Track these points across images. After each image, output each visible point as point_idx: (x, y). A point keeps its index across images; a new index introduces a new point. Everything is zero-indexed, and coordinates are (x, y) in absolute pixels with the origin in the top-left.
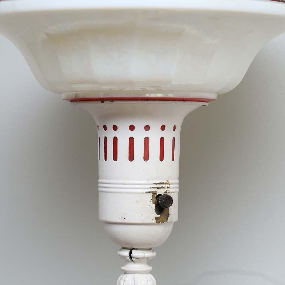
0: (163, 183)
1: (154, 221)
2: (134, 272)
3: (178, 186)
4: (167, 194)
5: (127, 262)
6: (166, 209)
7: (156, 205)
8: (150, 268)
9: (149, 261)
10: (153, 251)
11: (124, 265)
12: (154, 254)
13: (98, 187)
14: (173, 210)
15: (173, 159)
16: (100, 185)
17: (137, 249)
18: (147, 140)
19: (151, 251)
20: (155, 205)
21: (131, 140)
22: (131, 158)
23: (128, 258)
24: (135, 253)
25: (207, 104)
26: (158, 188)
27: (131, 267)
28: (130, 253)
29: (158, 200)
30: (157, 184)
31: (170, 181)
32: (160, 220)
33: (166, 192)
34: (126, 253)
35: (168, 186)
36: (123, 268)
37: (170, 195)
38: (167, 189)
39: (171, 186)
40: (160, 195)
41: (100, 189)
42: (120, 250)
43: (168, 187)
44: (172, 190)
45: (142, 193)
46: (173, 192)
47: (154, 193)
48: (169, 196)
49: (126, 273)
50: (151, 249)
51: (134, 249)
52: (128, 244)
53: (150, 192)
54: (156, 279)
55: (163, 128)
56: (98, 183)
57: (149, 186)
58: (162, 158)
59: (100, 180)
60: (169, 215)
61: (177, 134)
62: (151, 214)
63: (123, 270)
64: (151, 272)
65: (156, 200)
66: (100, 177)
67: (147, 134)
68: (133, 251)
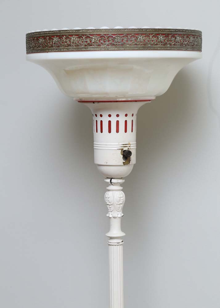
0: (127, 144)
1: (122, 164)
2: (113, 190)
3: (135, 145)
4: (129, 150)
5: (110, 185)
6: (128, 158)
7: (123, 156)
8: (122, 188)
9: (121, 185)
10: (123, 179)
11: (108, 187)
12: (124, 181)
14: (133, 158)
15: (132, 131)
16: (94, 145)
17: (114, 178)
18: (118, 122)
19: (122, 179)
20: (122, 156)
21: (110, 122)
22: (110, 131)
23: (110, 183)
24: (113, 181)
25: (150, 102)
26: (124, 147)
27: (111, 187)
28: (111, 180)
29: (124, 153)
30: (123, 145)
31: (131, 143)
32: (126, 163)
33: (128, 149)
34: (109, 180)
35: (130, 145)
37: (130, 150)
38: (129, 147)
39: (131, 145)
40: (125, 151)
41: (94, 147)
42: (106, 179)
43: (129, 146)
44: (131, 148)
45: (116, 150)
46: (133, 149)
47: (122, 150)
49: (109, 190)
50: (122, 178)
51: (112, 178)
52: (109, 176)
53: (120, 149)
54: (125, 194)
55: (126, 115)
57: (120, 146)
58: (126, 131)
59: (94, 143)
60: (130, 160)
61: (134, 118)
62: (121, 160)
63: (108, 189)
64: (122, 190)
66: (94, 141)
67: (118, 119)
68: (112, 179)
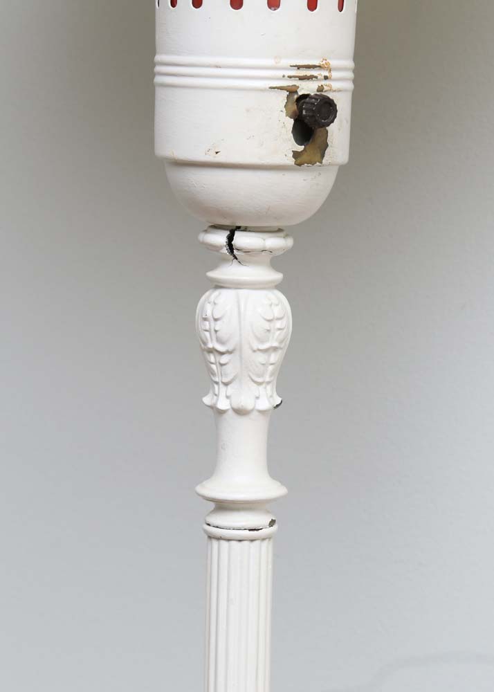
0: (314, 67)
1: (291, 161)
2: (237, 285)
3: (350, 75)
4: (324, 94)
5: (224, 260)
6: (319, 131)
7: (296, 121)
8: (278, 276)
9: (276, 261)
10: (286, 236)
11: (214, 267)
12: (289, 242)
13: (153, 75)
14: (338, 133)
15: (341, 8)
16: (158, 69)
17: (246, 229)
19: (282, 234)
20: (292, 121)
22: (237, 2)
23: (225, 251)
24: (240, 239)
26: (302, 78)
27: (230, 271)
28: (230, 238)
29: (300, 109)
30: (299, 67)
31: (333, 63)
32: (305, 157)
33: (321, 89)
34: (220, 238)
35: (326, 73)
36: (212, 274)
37: (331, 95)
38: (324, 83)
39: (334, 74)
40: (305, 96)
41: (158, 79)
42: (206, 231)
43: (326, 78)
44: (335, 85)
45: (262, 90)
46: (339, 91)
47: (292, 91)
48: (329, 98)
49: (218, 285)
50: (280, 230)
51: (238, 228)
52: (224, 214)
53: (281, 88)
54: (291, 306)
56: (154, 65)
57: (280, 73)
58: (312, 4)
59: (158, 58)
60: (327, 146)
62: (284, 144)
63: (212, 280)
64: (279, 287)
65: (295, 107)
66: (158, 50)
68: (237, 234)
